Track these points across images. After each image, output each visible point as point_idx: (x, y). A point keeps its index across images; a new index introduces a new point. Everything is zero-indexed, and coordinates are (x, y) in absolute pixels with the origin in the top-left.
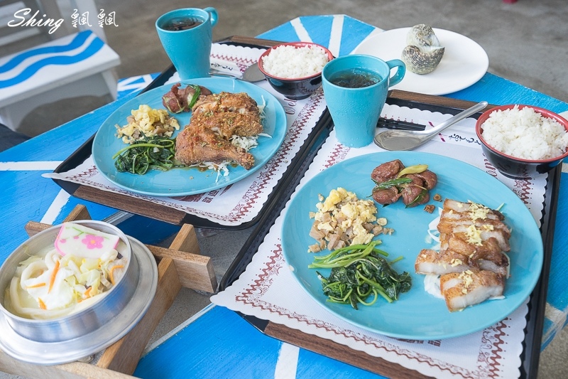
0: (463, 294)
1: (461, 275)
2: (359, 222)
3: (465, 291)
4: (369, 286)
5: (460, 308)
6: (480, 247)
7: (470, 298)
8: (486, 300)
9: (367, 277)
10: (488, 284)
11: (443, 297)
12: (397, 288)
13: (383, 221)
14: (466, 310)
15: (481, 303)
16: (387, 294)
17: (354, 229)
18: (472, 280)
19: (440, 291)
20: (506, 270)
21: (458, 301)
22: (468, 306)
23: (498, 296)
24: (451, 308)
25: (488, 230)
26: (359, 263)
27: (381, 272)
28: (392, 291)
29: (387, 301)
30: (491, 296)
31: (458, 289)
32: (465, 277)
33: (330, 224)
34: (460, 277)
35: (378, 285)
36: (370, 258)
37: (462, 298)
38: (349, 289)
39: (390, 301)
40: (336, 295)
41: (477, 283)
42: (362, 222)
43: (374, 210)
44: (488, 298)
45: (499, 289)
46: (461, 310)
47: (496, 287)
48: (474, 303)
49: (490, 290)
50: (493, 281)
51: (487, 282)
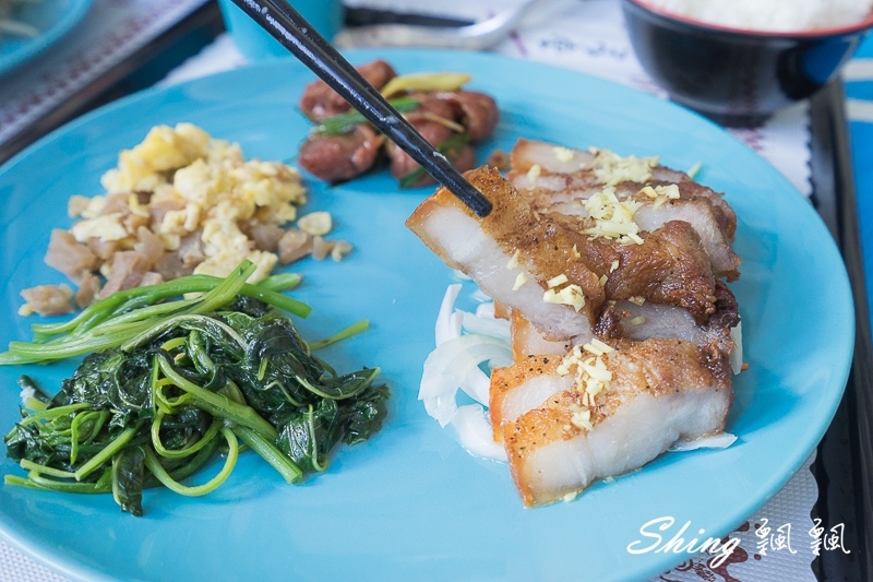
0: (576, 430)
1: (567, 362)
2: (224, 215)
3: (582, 418)
4: (208, 418)
5: (565, 489)
6: (633, 247)
7: (605, 447)
8: (665, 456)
9: (201, 381)
10: (671, 386)
11: (499, 452)
12: (323, 423)
13: (319, 221)
14: (590, 496)
15: (649, 465)
16: (283, 449)
17: (205, 235)
18: (608, 376)
19: (487, 430)
20: (728, 337)
21: (554, 459)
22: (596, 482)
23: (712, 433)
24: (530, 492)
25: (660, 202)
26: (179, 332)
27: (256, 362)
28: (300, 434)
29: (280, 477)
30: (683, 437)
31: (556, 414)
32: (584, 366)
33: (122, 221)
34: (562, 369)
35: (247, 414)
36: (227, 315)
37: (570, 445)
38: (117, 430)
39: (289, 472)
40: (56, 459)
41: (628, 385)
42: (234, 212)
43: (293, 191)
44: (673, 445)
45: (713, 406)
46: (569, 497)
47: (700, 399)
48: (621, 467)
49: (681, 412)
50: (688, 374)
51: (668, 377)
